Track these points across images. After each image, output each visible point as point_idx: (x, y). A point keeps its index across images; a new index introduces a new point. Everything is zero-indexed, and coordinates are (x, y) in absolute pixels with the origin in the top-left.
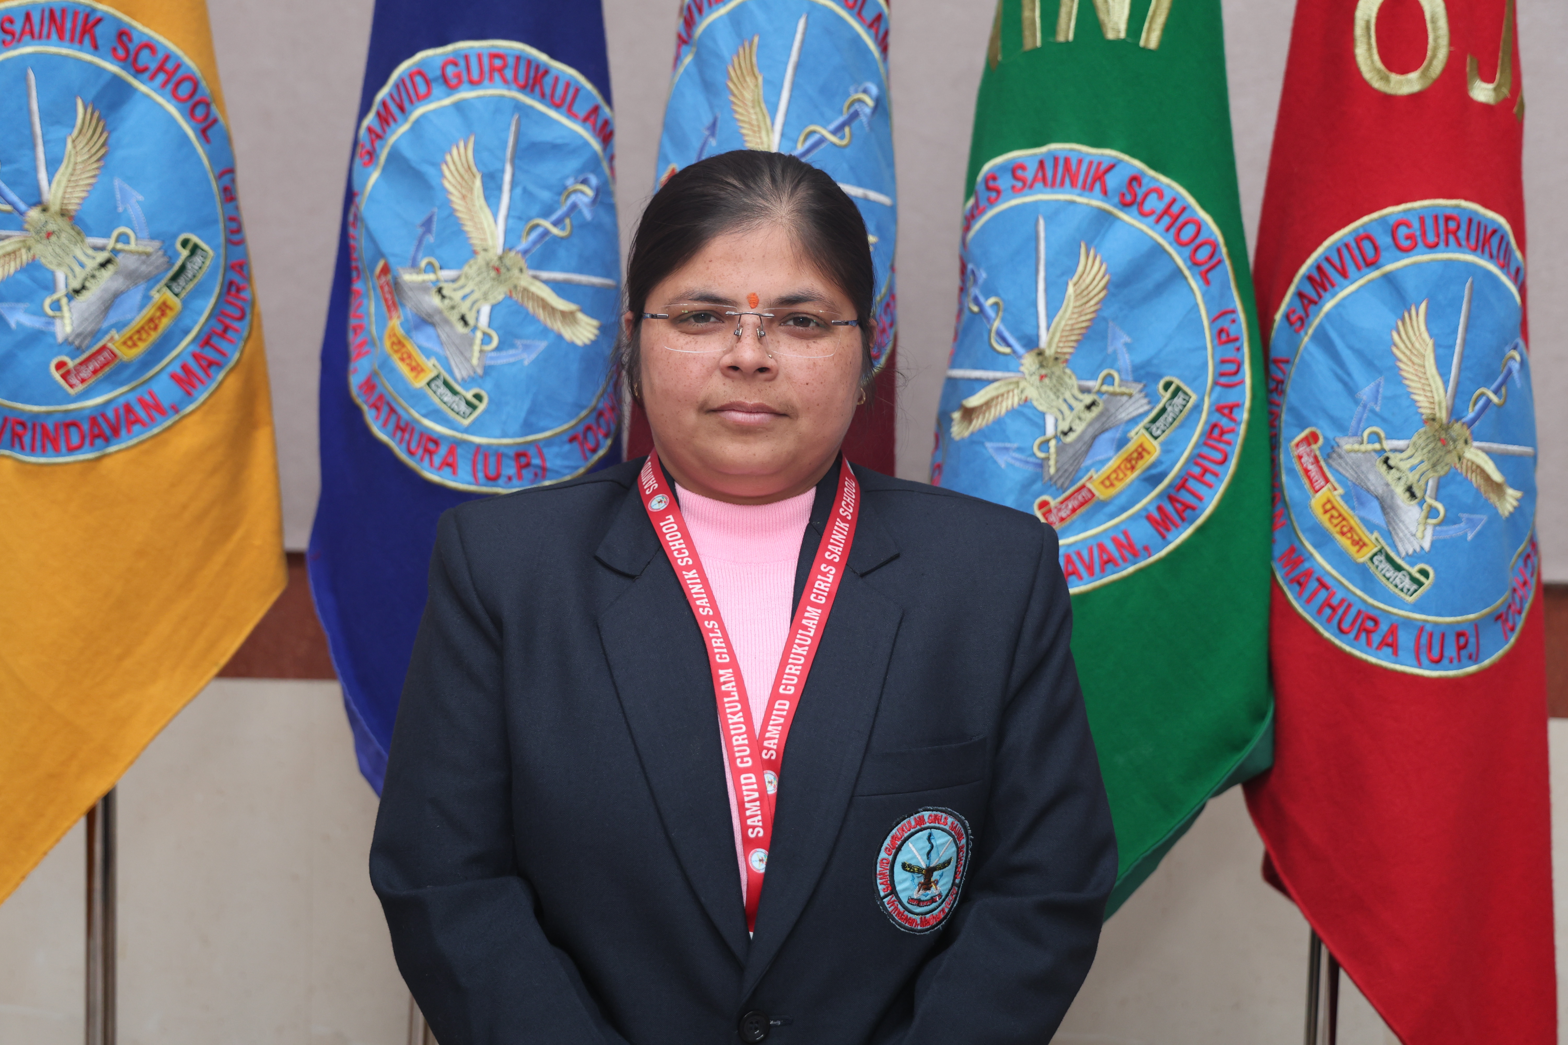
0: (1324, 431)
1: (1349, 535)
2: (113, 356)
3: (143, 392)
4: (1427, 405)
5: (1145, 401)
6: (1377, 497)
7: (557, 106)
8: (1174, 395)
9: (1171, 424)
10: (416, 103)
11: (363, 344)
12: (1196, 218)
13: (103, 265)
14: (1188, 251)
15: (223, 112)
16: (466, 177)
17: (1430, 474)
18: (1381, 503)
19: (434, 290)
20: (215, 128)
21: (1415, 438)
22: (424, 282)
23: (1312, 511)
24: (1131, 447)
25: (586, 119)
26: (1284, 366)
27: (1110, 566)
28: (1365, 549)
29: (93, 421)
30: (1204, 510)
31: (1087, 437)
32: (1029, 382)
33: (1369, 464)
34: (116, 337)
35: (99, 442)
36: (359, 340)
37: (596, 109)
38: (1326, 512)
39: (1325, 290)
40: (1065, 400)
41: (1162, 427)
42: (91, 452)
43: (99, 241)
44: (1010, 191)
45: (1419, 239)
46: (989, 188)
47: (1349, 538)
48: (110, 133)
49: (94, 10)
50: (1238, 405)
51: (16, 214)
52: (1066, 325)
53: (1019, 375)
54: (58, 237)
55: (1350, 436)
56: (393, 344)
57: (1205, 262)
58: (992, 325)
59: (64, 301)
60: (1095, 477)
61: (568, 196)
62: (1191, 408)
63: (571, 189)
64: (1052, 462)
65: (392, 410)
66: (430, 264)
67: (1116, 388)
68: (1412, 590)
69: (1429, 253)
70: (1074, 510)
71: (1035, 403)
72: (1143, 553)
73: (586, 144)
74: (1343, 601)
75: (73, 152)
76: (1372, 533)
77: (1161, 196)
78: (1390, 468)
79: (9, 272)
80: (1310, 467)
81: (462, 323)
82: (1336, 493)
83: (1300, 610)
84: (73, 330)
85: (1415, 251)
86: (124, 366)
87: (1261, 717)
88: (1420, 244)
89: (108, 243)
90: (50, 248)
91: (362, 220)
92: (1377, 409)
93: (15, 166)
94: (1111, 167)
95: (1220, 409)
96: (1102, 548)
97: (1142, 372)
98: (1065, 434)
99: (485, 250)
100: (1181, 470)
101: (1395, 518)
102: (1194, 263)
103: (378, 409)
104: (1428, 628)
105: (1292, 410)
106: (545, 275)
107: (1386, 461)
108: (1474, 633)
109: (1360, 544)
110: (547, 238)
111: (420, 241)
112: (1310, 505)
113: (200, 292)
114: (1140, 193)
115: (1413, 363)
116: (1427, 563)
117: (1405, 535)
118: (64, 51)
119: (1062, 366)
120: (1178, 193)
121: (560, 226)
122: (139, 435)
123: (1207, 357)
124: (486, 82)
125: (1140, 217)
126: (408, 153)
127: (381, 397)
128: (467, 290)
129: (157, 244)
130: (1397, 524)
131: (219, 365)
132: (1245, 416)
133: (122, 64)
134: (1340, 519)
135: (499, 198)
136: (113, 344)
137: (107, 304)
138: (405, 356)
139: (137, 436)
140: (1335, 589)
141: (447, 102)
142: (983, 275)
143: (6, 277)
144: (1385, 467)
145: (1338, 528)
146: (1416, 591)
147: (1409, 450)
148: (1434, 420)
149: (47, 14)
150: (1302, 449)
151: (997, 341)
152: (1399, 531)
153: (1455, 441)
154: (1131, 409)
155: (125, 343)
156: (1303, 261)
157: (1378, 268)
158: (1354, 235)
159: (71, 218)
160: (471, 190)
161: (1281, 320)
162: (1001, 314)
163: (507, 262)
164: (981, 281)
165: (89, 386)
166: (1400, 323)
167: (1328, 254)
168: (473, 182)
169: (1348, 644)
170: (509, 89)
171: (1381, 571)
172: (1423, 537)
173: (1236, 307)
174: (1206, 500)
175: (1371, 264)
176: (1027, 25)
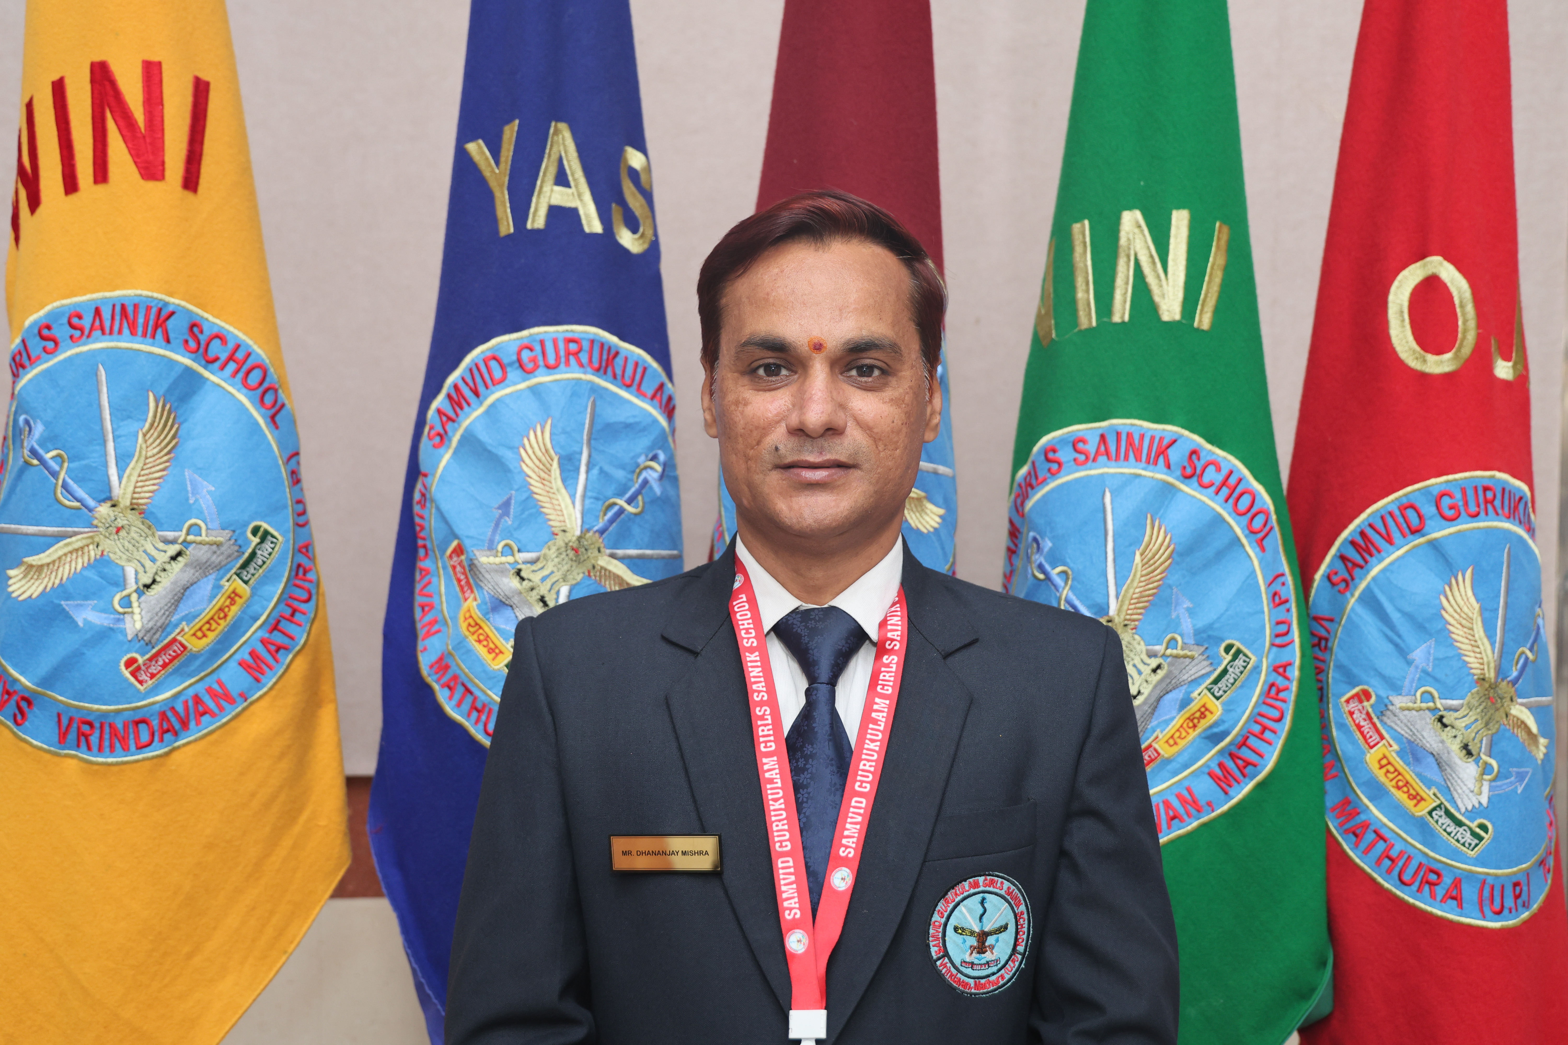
0: (1376, 688)
1: (1405, 789)
2: (182, 649)
3: (211, 682)
4: (1478, 665)
6: (1432, 754)
7: (628, 386)
8: (1235, 657)
9: (1233, 684)
10: (492, 388)
11: (434, 622)
12: (1250, 488)
13: (174, 558)
14: (1245, 520)
15: (289, 396)
16: (543, 459)
17: (1484, 732)
20: (283, 412)
21: (1469, 697)
22: (501, 563)
24: (1194, 707)
25: (653, 397)
27: (1176, 821)
29: (163, 716)
30: (1266, 766)
33: (1423, 722)
34: (186, 629)
35: (168, 736)
36: (428, 618)
37: (661, 386)
38: (1382, 767)
39: (1371, 555)
41: (1224, 688)
43: (170, 535)
44: (1072, 463)
45: (1462, 509)
47: (1405, 792)
48: (180, 424)
49: (166, 304)
50: (1290, 664)
52: (1134, 594)
56: (469, 625)
59: (134, 597)
60: (1160, 736)
63: (642, 466)
65: (468, 691)
72: (1206, 808)
73: (655, 421)
74: (1402, 853)
75: (144, 446)
76: (1429, 788)
77: (1219, 469)
79: (76, 569)
80: (1362, 723)
81: (541, 604)
82: (1391, 749)
83: (1358, 861)
84: (143, 626)
85: (1459, 520)
86: (194, 656)
87: (1324, 964)
88: (1463, 514)
89: (180, 536)
91: (432, 500)
92: (1430, 670)
93: (84, 462)
95: (1276, 669)
96: (1167, 804)
97: (1204, 635)
99: (564, 531)
100: (1242, 729)
103: (450, 688)
104: (1490, 881)
105: (1340, 667)
106: (620, 552)
107: (1440, 719)
108: (1526, 881)
109: (1417, 798)
110: (623, 516)
111: (497, 525)
113: (269, 578)
114: (1199, 466)
115: (1463, 626)
119: (1130, 631)
120: (1234, 466)
124: (562, 366)
125: (1200, 489)
126: (484, 436)
127: (455, 678)
128: (546, 572)
129: (227, 533)
131: (286, 648)
132: (1297, 673)
133: (193, 355)
134: (1396, 773)
139: (206, 728)
140: (1393, 841)
141: (523, 386)
142: (1047, 545)
144: (1439, 724)
145: (1394, 782)
146: (1477, 845)
148: (1483, 679)
149: (118, 309)
150: (1353, 705)
152: (1458, 788)
153: (1501, 699)
156: (1345, 527)
157: (1423, 536)
158: (1398, 504)
161: (1321, 580)
162: (1070, 582)
164: (1046, 550)
166: (1447, 588)
167: (1371, 521)
170: (585, 373)
172: (1480, 793)
174: (1266, 757)
175: (1416, 531)
176: (1081, 306)
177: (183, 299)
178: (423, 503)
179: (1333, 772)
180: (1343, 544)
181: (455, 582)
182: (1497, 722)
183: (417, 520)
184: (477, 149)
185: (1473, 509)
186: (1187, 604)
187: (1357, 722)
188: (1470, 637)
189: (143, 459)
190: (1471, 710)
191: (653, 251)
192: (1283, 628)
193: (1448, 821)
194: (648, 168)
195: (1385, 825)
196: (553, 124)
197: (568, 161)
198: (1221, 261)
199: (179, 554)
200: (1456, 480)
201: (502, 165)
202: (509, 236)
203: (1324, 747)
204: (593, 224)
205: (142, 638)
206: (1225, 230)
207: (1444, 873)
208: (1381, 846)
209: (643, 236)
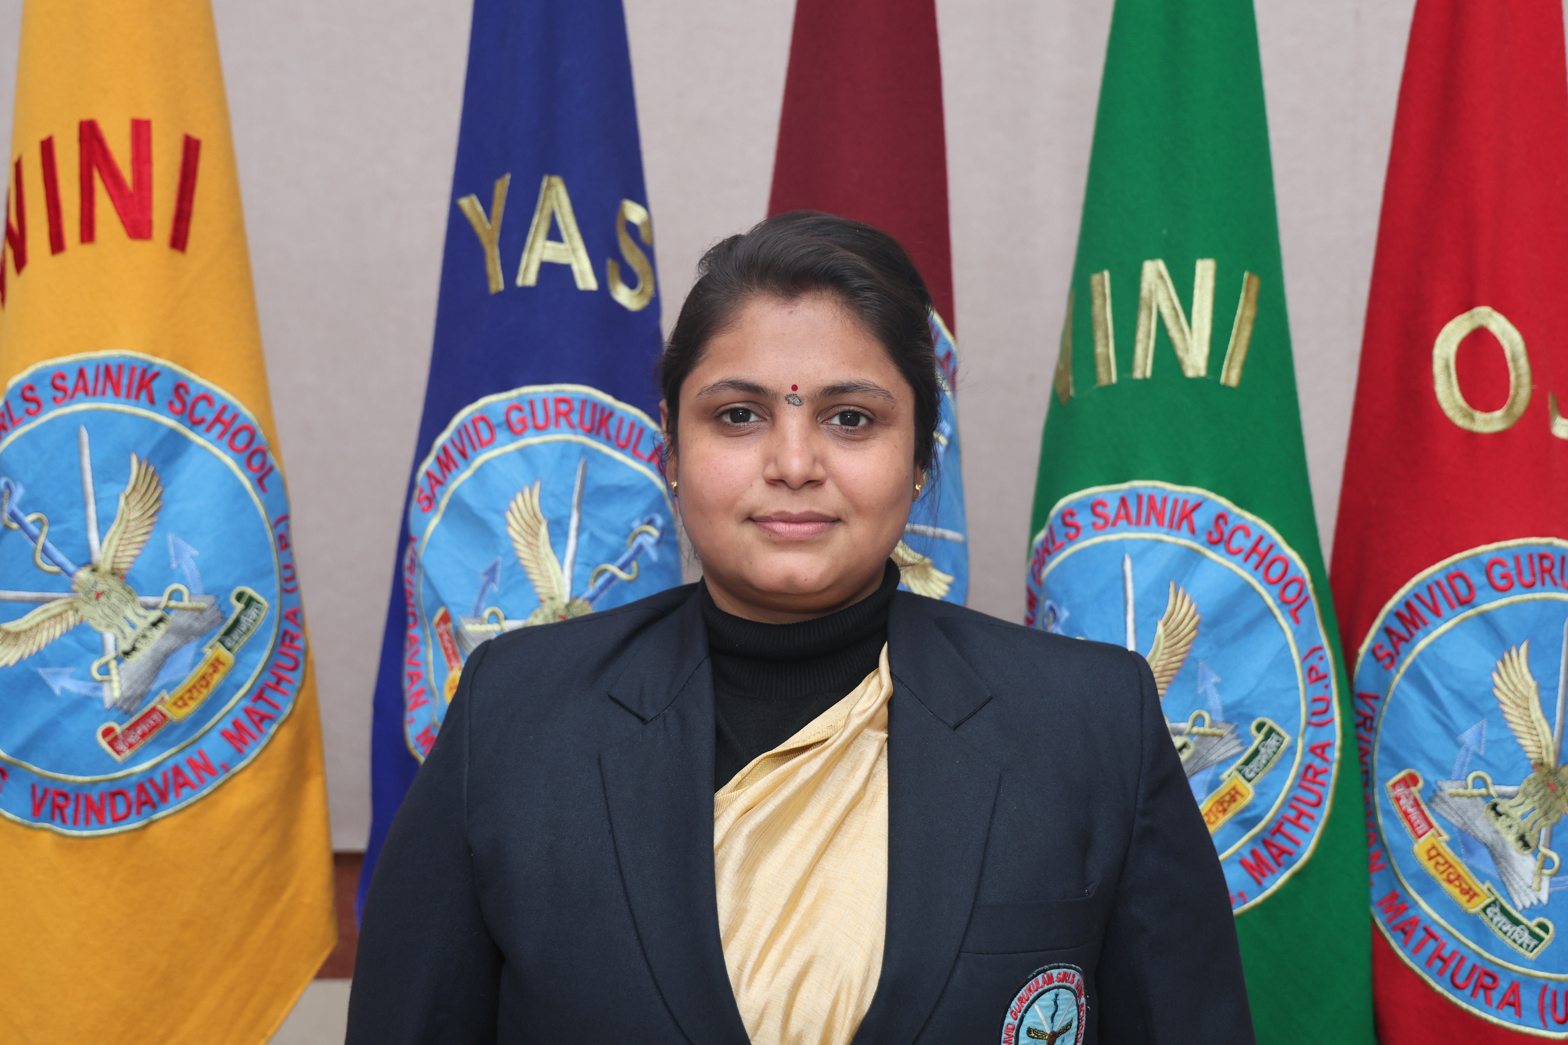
1: (1457, 883)
2: (162, 717)
3: (192, 753)
4: (1534, 749)
6: (1485, 845)
7: (622, 447)
8: (1267, 736)
9: (1265, 765)
10: (479, 449)
13: (155, 624)
14: (1277, 589)
15: (279, 459)
16: (531, 523)
17: (1542, 822)
18: (1491, 851)
20: (272, 476)
21: (1524, 784)
23: (1415, 856)
24: (1223, 789)
25: (650, 459)
26: (1372, 702)
28: (1476, 899)
29: (141, 788)
34: (167, 697)
35: (146, 809)
38: (1431, 858)
39: (1417, 627)
41: (1256, 769)
42: (138, 821)
43: (151, 600)
44: (1091, 527)
45: (1515, 579)
47: (1457, 887)
48: (164, 487)
51: (64, 575)
54: (108, 598)
55: (1453, 780)
57: (1294, 601)
59: (113, 664)
61: (634, 539)
62: (1284, 750)
63: (637, 530)
66: (493, 614)
67: (1206, 729)
68: (1532, 946)
69: (1527, 593)
74: (1454, 954)
75: (126, 510)
76: (1483, 883)
77: (1248, 534)
78: (1499, 814)
79: (54, 635)
80: (1410, 810)
83: (1407, 960)
84: (122, 694)
85: (1512, 590)
86: (174, 726)
92: (1482, 753)
93: (64, 526)
95: (1313, 750)
99: (552, 598)
101: (1509, 869)
102: (1284, 601)
104: (1552, 986)
105: (1385, 749)
107: (1494, 807)
109: (1471, 894)
110: (614, 583)
111: (483, 591)
112: (1413, 850)
113: (254, 644)
114: (1227, 531)
115: (1518, 706)
116: (1545, 917)
117: (1521, 887)
120: (1264, 531)
122: (188, 797)
123: (1298, 697)
124: (552, 427)
125: (1227, 555)
126: (471, 500)
129: (210, 599)
130: (1512, 875)
131: (271, 718)
133: (178, 417)
134: (1446, 866)
135: (565, 544)
136: (163, 706)
137: (157, 665)
139: (185, 800)
140: (1444, 940)
141: (511, 447)
143: (50, 642)
144: (1492, 814)
145: (1444, 876)
146: (1536, 947)
147: (1519, 797)
148: (1542, 764)
150: (1400, 791)
152: (1514, 883)
155: (175, 704)
156: (1389, 597)
157: (1473, 607)
159: (123, 577)
165: (136, 751)
166: (1500, 665)
167: (1417, 591)
169: (1464, 1001)
170: (576, 434)
172: (1539, 889)
173: (1322, 643)
174: (1303, 844)
175: (1466, 602)
176: (1100, 362)
177: (169, 360)
179: (1380, 862)
182: (1558, 811)
184: (470, 205)
185: (1528, 578)
186: (1215, 679)
187: (1404, 808)
188: (1525, 718)
189: (124, 524)
190: (1527, 797)
191: (654, 308)
192: (1321, 706)
193: (1504, 919)
194: (649, 223)
195: (1435, 922)
196: (546, 178)
197: (563, 217)
198: (1250, 313)
199: (161, 620)
200: (1508, 548)
201: (494, 223)
202: (499, 294)
203: (1369, 836)
204: (586, 281)
205: (121, 708)
206: (1255, 281)
207: (1500, 976)
208: (1431, 945)
209: (642, 292)
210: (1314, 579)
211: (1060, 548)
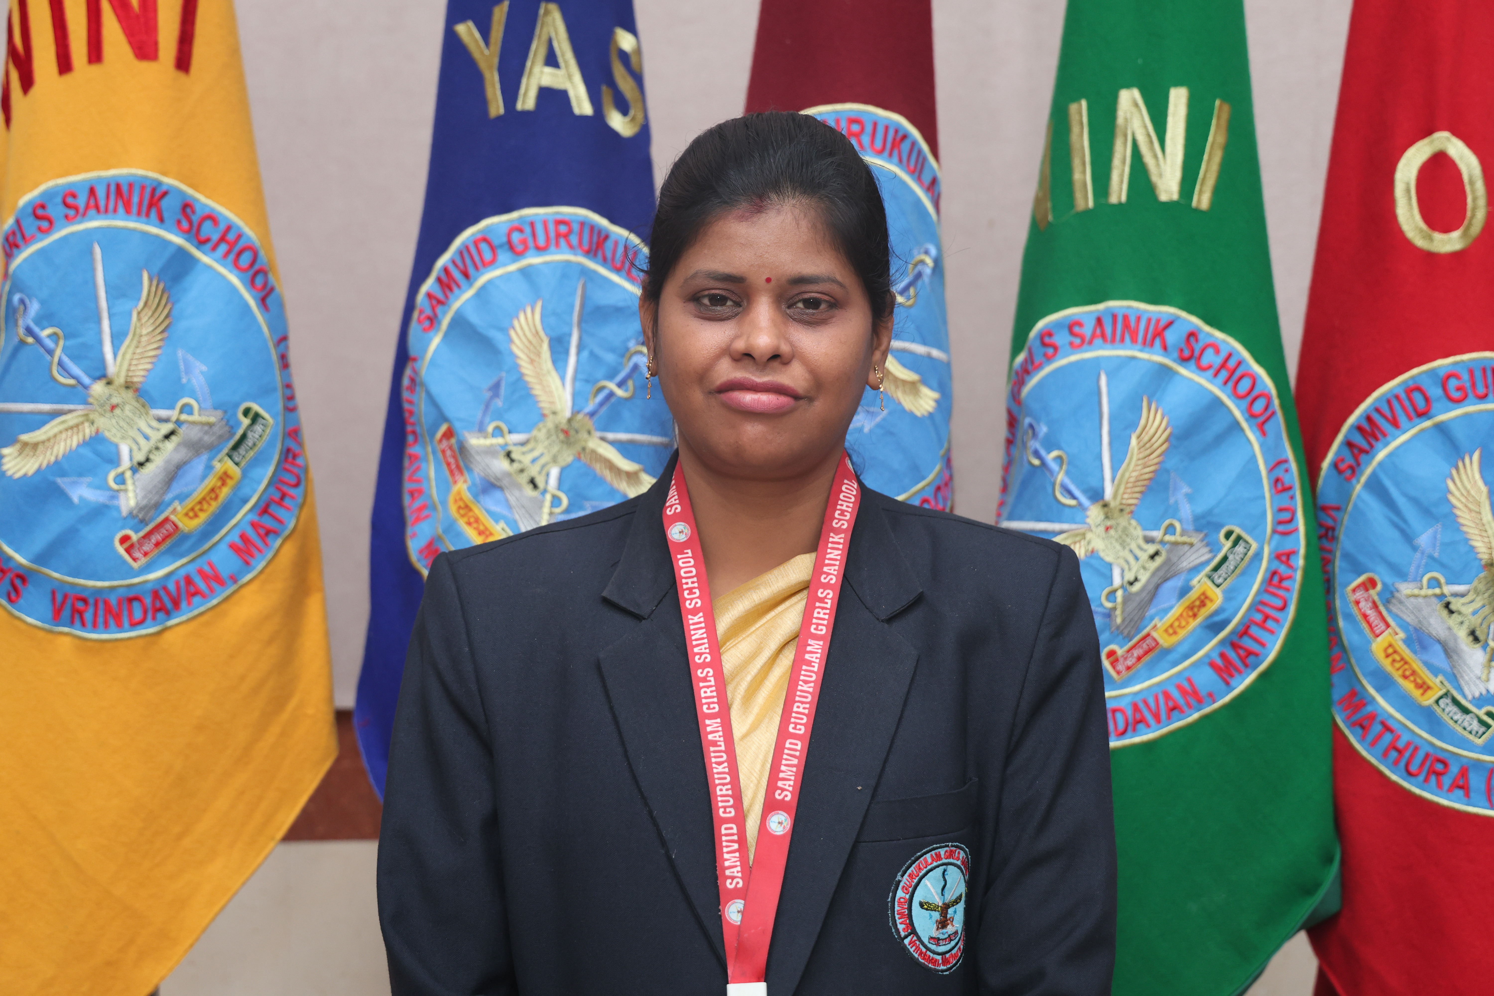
0: (1381, 576)
1: (1412, 678)
2: (174, 527)
3: (202, 563)
5: (1206, 550)
6: (1439, 641)
8: (1236, 543)
9: (1233, 571)
10: (482, 269)
13: (167, 437)
14: (1245, 403)
15: (278, 280)
16: (534, 341)
19: (502, 453)
21: (1475, 583)
22: (492, 445)
23: (1373, 655)
24: (1193, 595)
26: (1334, 513)
27: (1175, 713)
28: (1429, 693)
29: (156, 595)
31: (1151, 587)
32: (1095, 533)
34: (179, 508)
35: (160, 615)
36: (417, 504)
38: (1388, 656)
39: (1377, 439)
40: (1131, 551)
41: (1224, 575)
42: (154, 626)
43: (163, 413)
44: (1068, 347)
45: (1470, 391)
46: (1044, 344)
48: (173, 304)
49: (160, 183)
51: (80, 388)
53: (1086, 526)
54: (122, 410)
55: (1409, 581)
56: (460, 508)
57: (1261, 414)
58: (1056, 478)
59: (128, 474)
60: (1159, 625)
64: (1118, 612)
68: (1480, 732)
69: (1480, 404)
70: (1139, 659)
71: (1102, 554)
72: (1208, 700)
74: (1409, 744)
75: (138, 325)
76: (1436, 676)
77: (1217, 351)
78: (1451, 612)
79: (71, 446)
80: (1369, 612)
81: (531, 486)
82: (1397, 636)
83: (1364, 753)
84: (137, 504)
85: (1466, 402)
86: (186, 537)
87: (1329, 860)
88: (1471, 395)
89: (173, 415)
90: (114, 421)
91: (422, 384)
92: (1436, 555)
93: (80, 340)
94: (1170, 324)
95: (1278, 557)
96: (1167, 695)
98: (1131, 584)
99: (554, 413)
100: (1243, 617)
101: (1459, 661)
102: (1251, 415)
105: (1346, 556)
106: (611, 436)
107: (1447, 605)
109: (1424, 687)
110: (613, 400)
111: (487, 406)
112: (1371, 649)
114: (1197, 348)
115: (1470, 510)
118: (132, 225)
119: (1127, 517)
120: (1233, 348)
121: (624, 387)
122: (199, 606)
123: (1265, 506)
124: (552, 248)
126: (474, 318)
128: (536, 454)
129: (219, 413)
131: (276, 533)
133: (186, 236)
134: (1402, 663)
136: (176, 516)
137: (170, 476)
138: (472, 520)
141: (513, 267)
142: (1043, 429)
145: (1400, 672)
146: (1484, 733)
149: (113, 188)
150: (1359, 594)
151: (1062, 494)
152: (1464, 675)
154: (1192, 558)
155: (186, 514)
156: (1351, 412)
157: (1429, 418)
159: (137, 390)
160: (539, 354)
162: (1064, 467)
163: (575, 425)
166: (1454, 472)
167: (1377, 405)
168: (541, 346)
170: (575, 254)
171: (1448, 714)
174: (1269, 646)
175: (1423, 414)
176: (1078, 187)
177: (176, 178)
178: (412, 389)
179: (1340, 664)
180: (1350, 430)
181: (445, 467)
183: (406, 406)
184: (466, 30)
185: (1481, 390)
188: (1477, 521)
189: (136, 338)
190: (1478, 594)
191: (644, 135)
192: (1286, 516)
193: (1455, 709)
194: (638, 51)
195: (1391, 716)
196: (543, 6)
197: (559, 43)
198: (1221, 139)
199: (172, 433)
200: (1463, 362)
201: (492, 47)
202: (499, 118)
203: (1330, 640)
204: (582, 106)
205: (137, 516)
206: (1226, 108)
207: (1451, 762)
208: (1388, 738)
209: (633, 119)
210: (1280, 396)
211: (1039, 367)
